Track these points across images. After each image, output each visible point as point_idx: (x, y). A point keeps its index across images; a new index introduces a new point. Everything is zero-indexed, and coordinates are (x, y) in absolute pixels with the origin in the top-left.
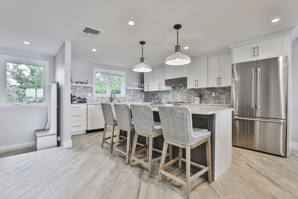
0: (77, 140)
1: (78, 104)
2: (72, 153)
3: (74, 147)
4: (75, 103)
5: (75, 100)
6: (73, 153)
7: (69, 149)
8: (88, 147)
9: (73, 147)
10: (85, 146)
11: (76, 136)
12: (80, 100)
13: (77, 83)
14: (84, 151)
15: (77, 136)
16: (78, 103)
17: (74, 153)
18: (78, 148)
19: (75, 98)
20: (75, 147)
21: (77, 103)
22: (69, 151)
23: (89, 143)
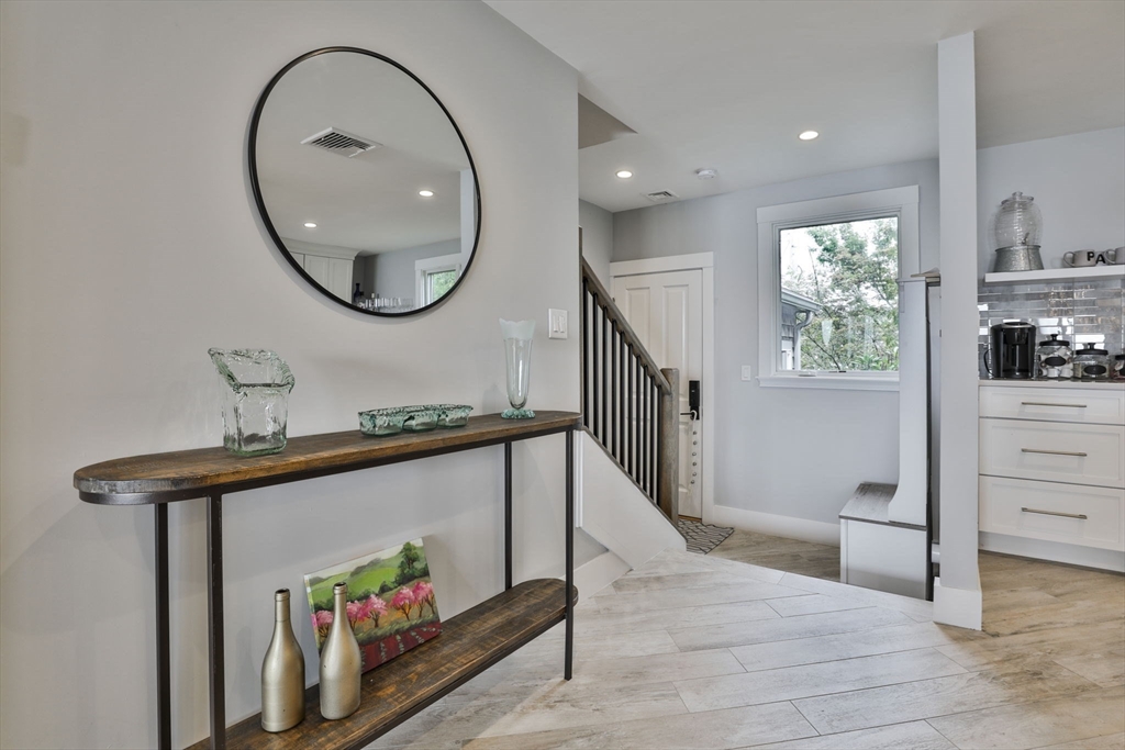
0: (1039, 596)
1: (1079, 384)
2: (960, 674)
3: (991, 641)
4: (1060, 378)
5: (1061, 361)
6: (960, 676)
7: (956, 639)
8: (1083, 688)
9: (988, 633)
10: (1073, 668)
11: (1045, 573)
12: (1093, 363)
13: (1072, 261)
14: (1037, 703)
15: (1057, 574)
16: (1084, 379)
17: (963, 683)
18: (1008, 659)
19: (1061, 352)
20: (998, 641)
21: (1075, 378)
22: (951, 649)
23: (1111, 655)
